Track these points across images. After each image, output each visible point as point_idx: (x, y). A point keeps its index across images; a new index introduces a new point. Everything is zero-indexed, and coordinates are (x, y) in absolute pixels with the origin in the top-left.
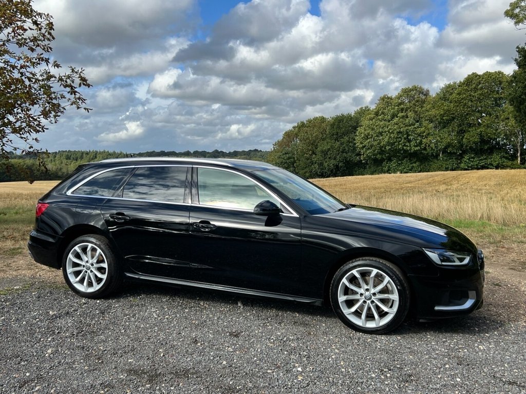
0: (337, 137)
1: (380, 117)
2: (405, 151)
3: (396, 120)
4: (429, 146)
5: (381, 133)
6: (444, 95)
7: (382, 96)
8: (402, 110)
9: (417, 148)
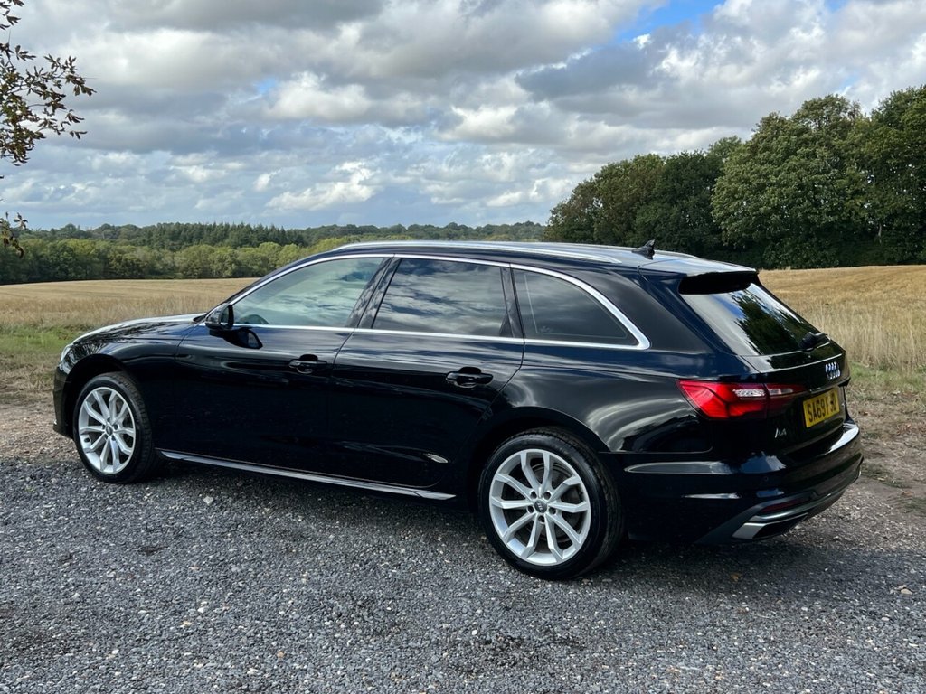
0: (674, 196)
1: (761, 156)
2: (809, 224)
3: (793, 161)
4: (857, 214)
5: (761, 188)
6: (890, 114)
7: (767, 116)
8: (806, 142)
9: (831, 219)
